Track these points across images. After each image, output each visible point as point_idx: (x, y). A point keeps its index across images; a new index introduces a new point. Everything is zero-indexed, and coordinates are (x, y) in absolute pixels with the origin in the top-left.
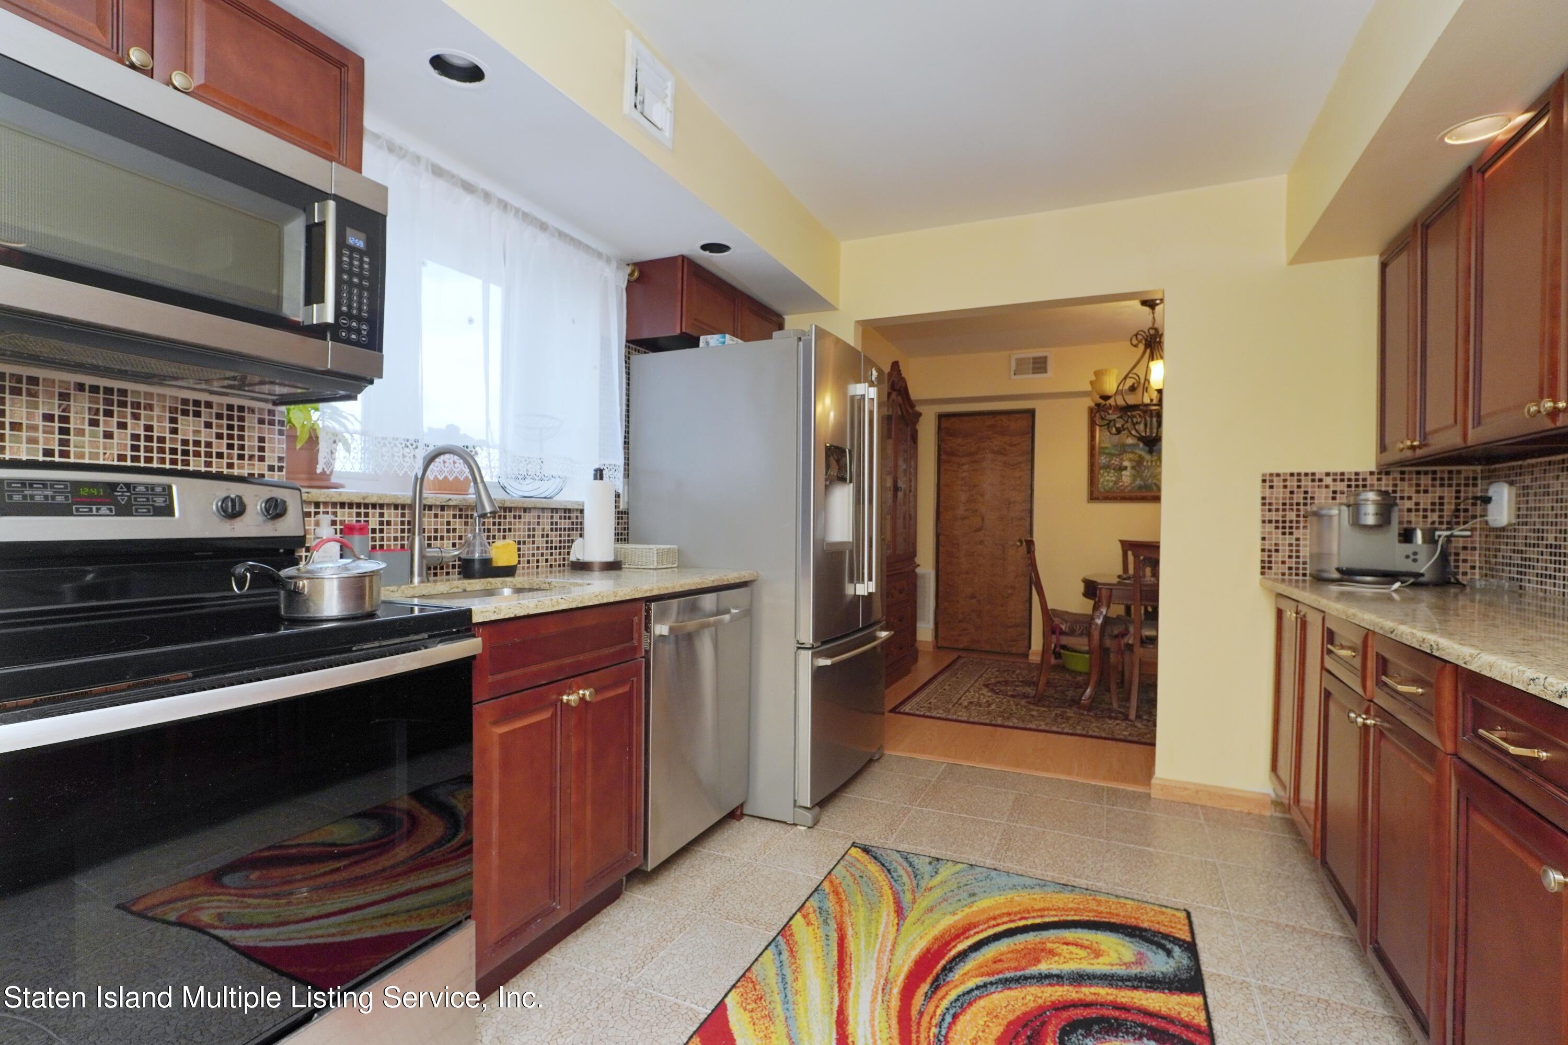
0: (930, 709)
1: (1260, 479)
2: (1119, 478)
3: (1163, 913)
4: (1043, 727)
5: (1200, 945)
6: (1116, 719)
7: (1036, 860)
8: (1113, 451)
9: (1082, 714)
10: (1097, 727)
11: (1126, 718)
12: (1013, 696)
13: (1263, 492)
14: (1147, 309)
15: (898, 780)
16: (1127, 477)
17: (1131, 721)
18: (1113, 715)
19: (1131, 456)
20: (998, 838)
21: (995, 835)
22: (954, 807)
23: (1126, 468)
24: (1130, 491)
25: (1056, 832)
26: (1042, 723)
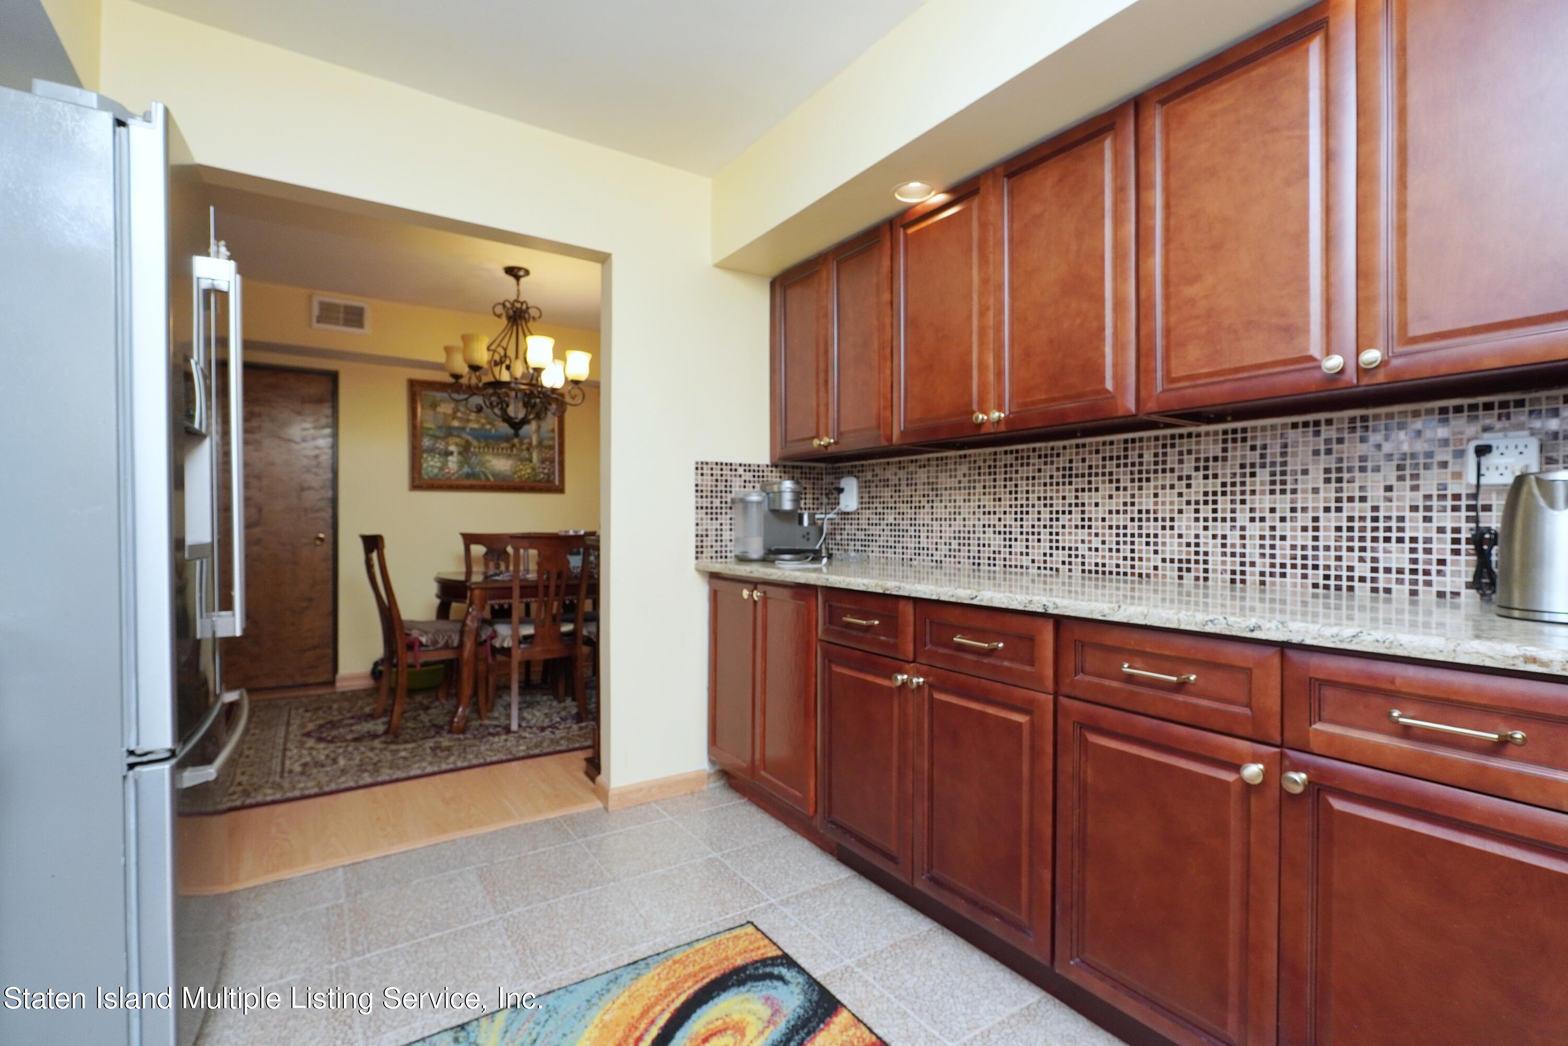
0: (246, 793)
1: (694, 466)
2: (445, 464)
3: (737, 938)
4: (429, 770)
5: (790, 952)
6: (498, 734)
7: (576, 948)
8: (438, 433)
9: (459, 739)
10: (487, 750)
11: (508, 730)
12: (356, 740)
13: (697, 480)
14: (511, 280)
15: (284, 928)
16: (453, 463)
17: (514, 732)
18: (491, 730)
19: (458, 440)
20: (509, 943)
21: (500, 942)
22: (411, 929)
23: (451, 453)
24: (457, 479)
25: (562, 898)
26: (424, 764)
